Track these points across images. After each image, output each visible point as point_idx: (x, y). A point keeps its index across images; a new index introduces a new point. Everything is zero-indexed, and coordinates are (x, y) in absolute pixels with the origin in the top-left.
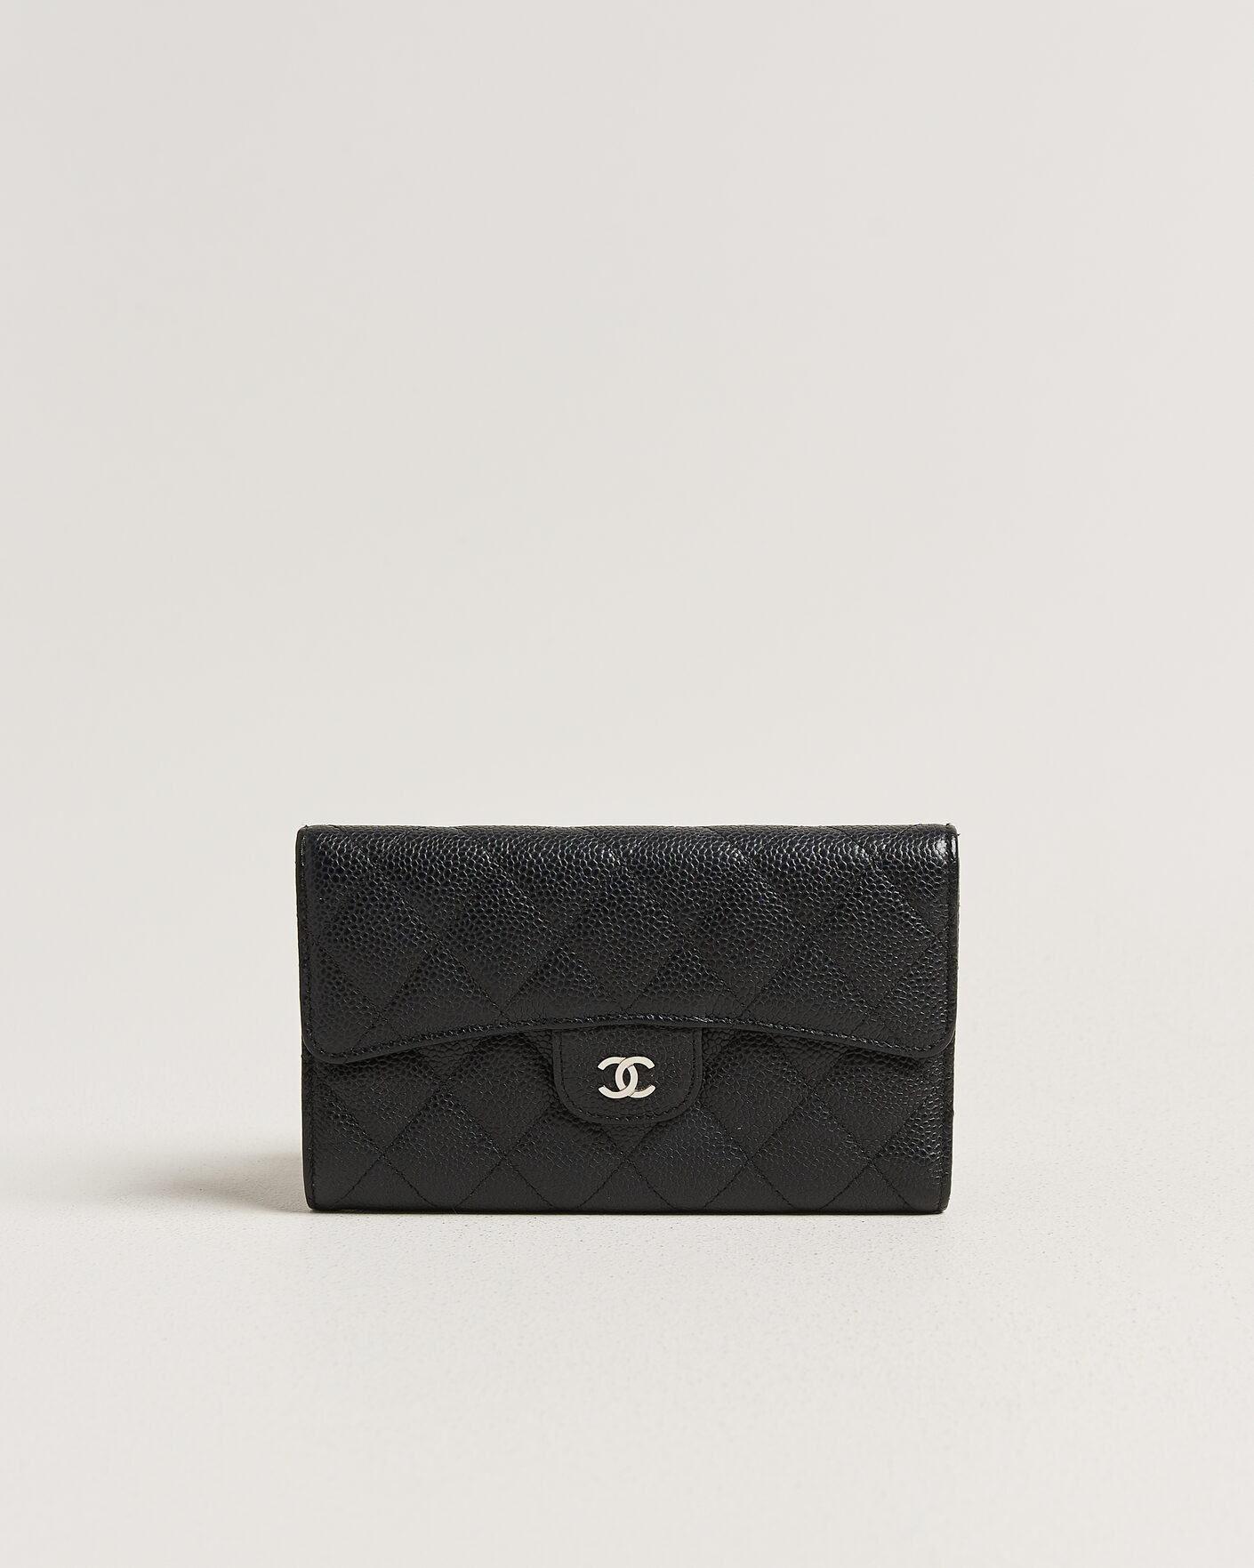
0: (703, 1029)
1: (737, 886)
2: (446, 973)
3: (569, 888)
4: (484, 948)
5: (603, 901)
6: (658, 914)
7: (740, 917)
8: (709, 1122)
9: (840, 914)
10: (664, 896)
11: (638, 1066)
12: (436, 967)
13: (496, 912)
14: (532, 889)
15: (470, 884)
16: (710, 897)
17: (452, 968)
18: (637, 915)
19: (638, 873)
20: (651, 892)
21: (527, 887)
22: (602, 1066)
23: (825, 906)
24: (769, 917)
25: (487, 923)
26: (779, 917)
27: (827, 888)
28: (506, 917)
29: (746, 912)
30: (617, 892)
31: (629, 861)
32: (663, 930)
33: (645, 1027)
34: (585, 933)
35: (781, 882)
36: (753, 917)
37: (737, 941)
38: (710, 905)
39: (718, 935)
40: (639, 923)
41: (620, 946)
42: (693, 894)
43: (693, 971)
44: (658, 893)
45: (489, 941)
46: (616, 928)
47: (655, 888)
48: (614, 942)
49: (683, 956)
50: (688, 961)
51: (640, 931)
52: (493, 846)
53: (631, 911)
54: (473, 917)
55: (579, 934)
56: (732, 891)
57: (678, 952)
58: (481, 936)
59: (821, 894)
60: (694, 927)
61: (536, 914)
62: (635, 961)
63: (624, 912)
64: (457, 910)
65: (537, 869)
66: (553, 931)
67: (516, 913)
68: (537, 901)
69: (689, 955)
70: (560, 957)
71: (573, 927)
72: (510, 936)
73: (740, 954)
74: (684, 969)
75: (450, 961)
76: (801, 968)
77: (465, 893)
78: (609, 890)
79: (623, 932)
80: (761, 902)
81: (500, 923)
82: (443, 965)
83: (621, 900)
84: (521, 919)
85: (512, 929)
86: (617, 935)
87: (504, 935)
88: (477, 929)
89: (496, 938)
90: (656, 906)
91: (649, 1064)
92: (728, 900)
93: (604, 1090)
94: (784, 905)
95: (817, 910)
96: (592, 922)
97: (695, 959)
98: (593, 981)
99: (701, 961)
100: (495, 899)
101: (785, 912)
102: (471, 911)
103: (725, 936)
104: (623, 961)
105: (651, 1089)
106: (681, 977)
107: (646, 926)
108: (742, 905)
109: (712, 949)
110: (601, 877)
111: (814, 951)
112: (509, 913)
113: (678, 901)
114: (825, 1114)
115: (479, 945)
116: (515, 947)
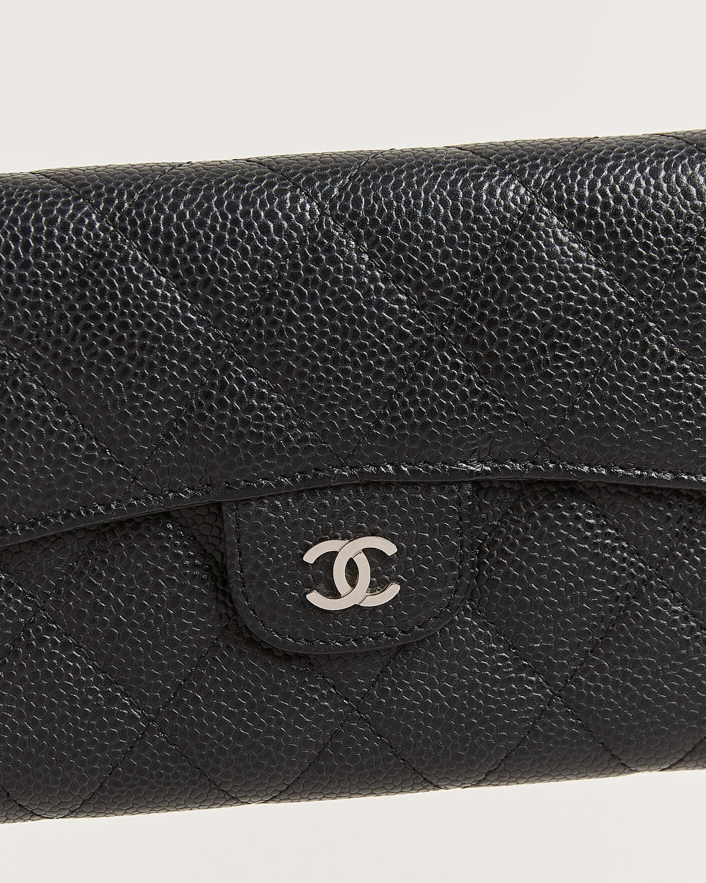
0: (474, 483)
1: (517, 238)
2: (37, 418)
3: (236, 257)
4: (99, 370)
5: (295, 277)
6: (389, 293)
7: (528, 290)
8: (487, 640)
9: (690, 275)
10: (397, 262)
11: (370, 553)
12: (18, 409)
13: (115, 308)
14: (173, 264)
15: (66, 261)
16: (475, 259)
17: (44, 409)
18: (354, 298)
19: (350, 225)
20: (375, 256)
21: (164, 261)
22: (311, 557)
23: (665, 263)
24: (576, 287)
25: (101, 327)
26: (592, 286)
27: (667, 232)
28: (132, 315)
29: (537, 280)
30: (318, 261)
31: (333, 207)
32: (400, 321)
33: (377, 485)
34: (270, 334)
35: (590, 226)
36: (549, 288)
37: (525, 332)
38: (476, 273)
39: (491, 324)
40: (360, 311)
41: (330, 352)
42: (446, 256)
43: (454, 387)
44: (387, 258)
45: (106, 359)
46: (322, 323)
47: (381, 250)
48: (320, 347)
49: (435, 363)
50: (444, 371)
51: (362, 324)
52: (99, 195)
53: (343, 290)
54: (77, 320)
55: (259, 336)
56: (511, 247)
57: (426, 357)
58: (92, 350)
59: (659, 243)
60: (451, 312)
61: (183, 307)
62: (357, 377)
63: (333, 293)
64: (48, 311)
65: (179, 229)
66: (215, 334)
67: (149, 307)
68: (183, 283)
69: (444, 359)
70: (230, 377)
71: (248, 325)
72: (143, 347)
73: (533, 353)
74: (439, 384)
75: (40, 397)
76: (632, 370)
77: (59, 278)
78: (305, 258)
79: (334, 329)
80: (561, 262)
81: (124, 326)
82: (30, 405)
83: (325, 273)
84: (158, 316)
85: (144, 335)
86: (323, 334)
87: (131, 346)
88: (84, 338)
89: (119, 352)
90: (385, 280)
91: (390, 549)
92: (505, 261)
93: (315, 598)
94: (597, 265)
95: (654, 271)
96: (280, 314)
97: (456, 366)
98: (287, 415)
99: (469, 370)
100: (112, 285)
101: (600, 277)
102: (72, 308)
103: (505, 323)
104: (337, 379)
105: (394, 590)
106: (434, 398)
107: (371, 316)
108: (530, 269)
109: (483, 347)
110: (289, 237)
111: (651, 339)
112: (138, 307)
113: (423, 268)
114: (676, 612)
115: (90, 365)
116: (151, 367)
